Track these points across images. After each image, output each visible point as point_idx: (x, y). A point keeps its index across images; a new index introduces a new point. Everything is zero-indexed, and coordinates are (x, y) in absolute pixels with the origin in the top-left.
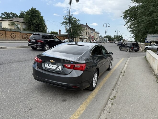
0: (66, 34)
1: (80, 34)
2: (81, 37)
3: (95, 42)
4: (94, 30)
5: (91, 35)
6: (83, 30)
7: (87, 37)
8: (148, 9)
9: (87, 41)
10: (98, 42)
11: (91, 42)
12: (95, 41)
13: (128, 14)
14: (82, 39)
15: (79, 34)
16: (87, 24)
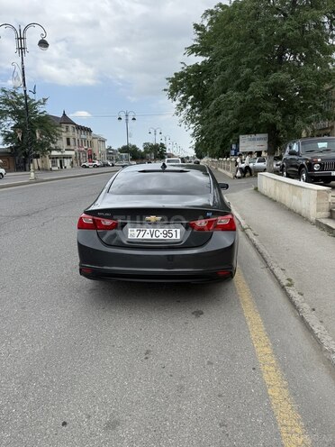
0: (6, 146)
1: (52, 145)
2: (54, 153)
3: (98, 167)
4: (89, 130)
5: (82, 147)
6: (57, 132)
7: (72, 153)
8: (236, 73)
9: (75, 165)
10: (108, 165)
11: (85, 167)
12: (97, 163)
13: (181, 84)
14: (58, 160)
15: (49, 144)
16: (64, 114)
